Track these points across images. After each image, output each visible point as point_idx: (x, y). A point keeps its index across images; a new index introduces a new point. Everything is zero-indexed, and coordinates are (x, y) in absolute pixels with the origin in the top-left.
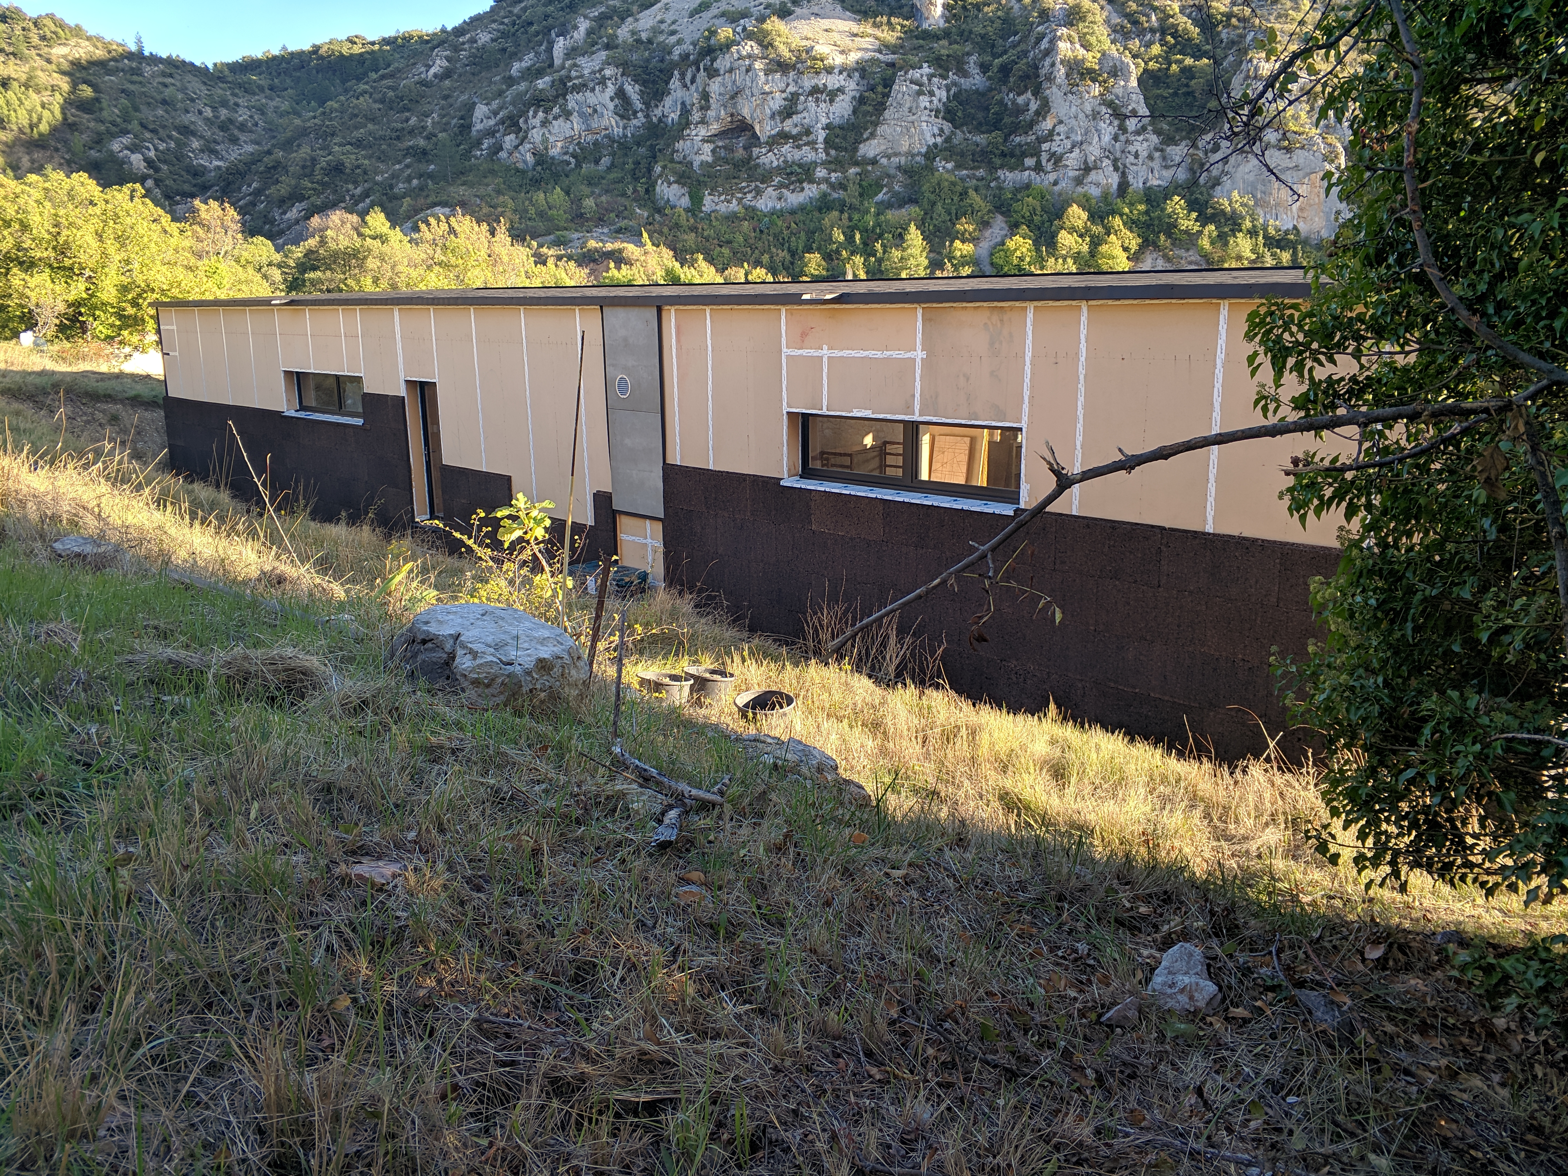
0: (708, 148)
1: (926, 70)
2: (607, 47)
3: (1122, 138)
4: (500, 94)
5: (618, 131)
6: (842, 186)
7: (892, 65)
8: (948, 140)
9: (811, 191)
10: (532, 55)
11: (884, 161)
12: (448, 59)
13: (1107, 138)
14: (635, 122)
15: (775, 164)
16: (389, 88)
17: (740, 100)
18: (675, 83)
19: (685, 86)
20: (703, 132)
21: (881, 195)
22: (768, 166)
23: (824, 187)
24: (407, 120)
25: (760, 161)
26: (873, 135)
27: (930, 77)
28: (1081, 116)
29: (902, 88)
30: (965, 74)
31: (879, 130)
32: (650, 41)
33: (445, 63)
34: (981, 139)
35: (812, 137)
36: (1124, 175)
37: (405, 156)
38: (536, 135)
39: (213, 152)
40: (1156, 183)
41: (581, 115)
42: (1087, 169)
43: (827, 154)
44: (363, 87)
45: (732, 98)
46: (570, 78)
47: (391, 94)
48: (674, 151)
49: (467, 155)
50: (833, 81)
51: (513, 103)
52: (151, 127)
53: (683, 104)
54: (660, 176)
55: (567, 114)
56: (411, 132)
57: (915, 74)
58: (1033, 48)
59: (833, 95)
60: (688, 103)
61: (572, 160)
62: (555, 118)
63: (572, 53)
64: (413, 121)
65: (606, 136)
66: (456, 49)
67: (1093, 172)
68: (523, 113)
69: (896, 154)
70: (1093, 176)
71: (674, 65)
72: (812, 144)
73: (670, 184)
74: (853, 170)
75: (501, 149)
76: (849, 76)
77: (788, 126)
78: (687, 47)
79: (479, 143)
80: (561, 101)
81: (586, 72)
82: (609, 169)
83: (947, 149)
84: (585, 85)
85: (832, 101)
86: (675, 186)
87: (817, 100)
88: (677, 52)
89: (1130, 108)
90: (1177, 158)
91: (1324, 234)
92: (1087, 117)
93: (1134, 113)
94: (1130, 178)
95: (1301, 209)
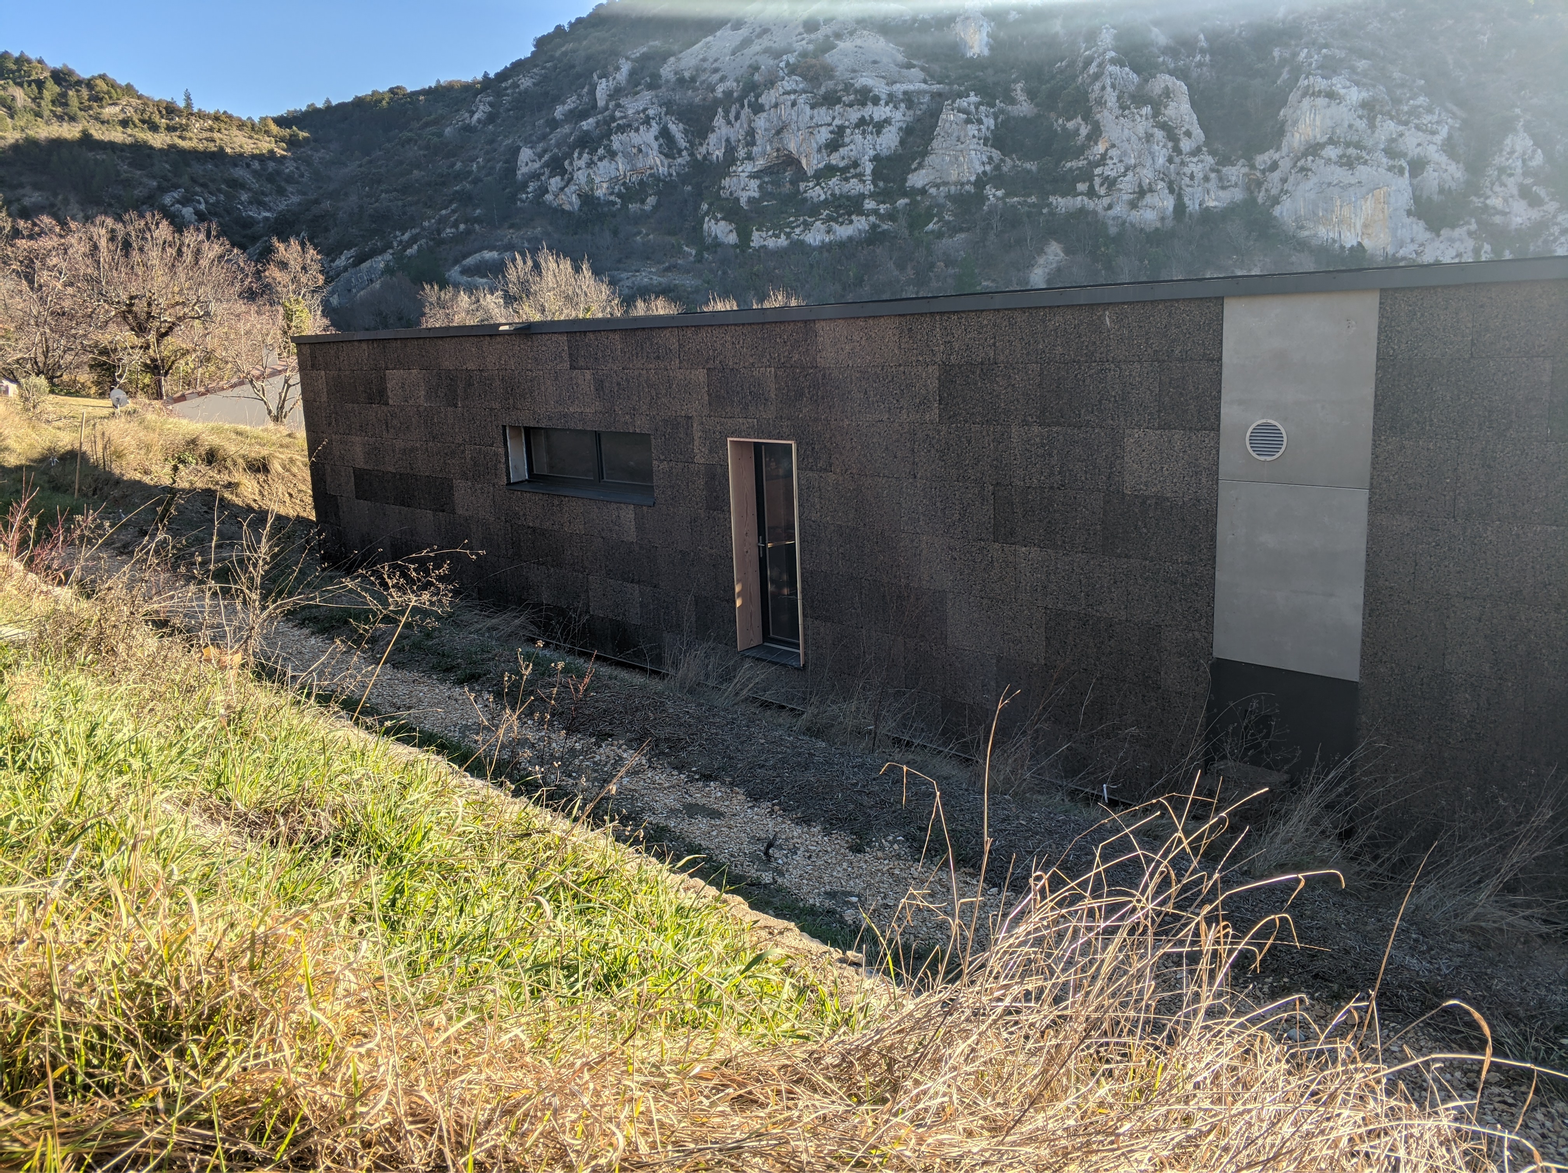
0: (754, 184)
1: (973, 98)
2: (650, 87)
3: (1177, 160)
4: (544, 137)
5: (663, 170)
6: (891, 216)
7: (940, 94)
8: (997, 168)
9: (861, 224)
10: (574, 98)
11: (933, 191)
12: (491, 104)
13: (1161, 161)
14: (679, 160)
15: (823, 197)
16: (433, 134)
17: (785, 134)
18: (718, 120)
19: (729, 123)
20: (749, 167)
21: (931, 225)
22: (816, 200)
23: (872, 219)
24: (453, 165)
25: (808, 195)
26: (920, 166)
27: (977, 106)
28: (1134, 138)
29: (949, 117)
30: (1013, 101)
31: (929, 160)
32: (693, 79)
33: (488, 109)
34: (1031, 166)
35: (858, 171)
36: (1179, 198)
37: (451, 202)
38: (581, 177)
39: (261, 204)
40: (1212, 204)
41: (626, 155)
42: (1141, 192)
43: (875, 186)
44: (407, 134)
45: (778, 132)
46: (613, 119)
47: (436, 139)
48: (720, 188)
49: (513, 198)
50: (880, 112)
51: (558, 145)
52: (201, 181)
53: (728, 140)
54: (707, 214)
55: (612, 154)
56: (459, 177)
57: (963, 103)
58: (1082, 72)
59: (880, 126)
60: (732, 139)
61: (618, 200)
62: (601, 159)
63: (616, 94)
64: (459, 165)
65: (651, 175)
66: (499, 94)
67: (1148, 195)
68: (569, 155)
69: (946, 184)
70: (1149, 199)
71: (717, 102)
72: (860, 176)
73: (717, 221)
74: (902, 202)
75: (547, 191)
76: (895, 107)
77: (835, 159)
78: (730, 84)
79: (524, 185)
80: (605, 142)
81: (630, 112)
82: (656, 208)
83: (997, 178)
84: (630, 126)
85: (879, 133)
86: (722, 223)
87: (864, 132)
88: (720, 90)
89: (1184, 129)
90: (1234, 178)
91: (1390, 250)
92: (1140, 139)
93: (1188, 134)
94: (1186, 199)
95: (1365, 226)
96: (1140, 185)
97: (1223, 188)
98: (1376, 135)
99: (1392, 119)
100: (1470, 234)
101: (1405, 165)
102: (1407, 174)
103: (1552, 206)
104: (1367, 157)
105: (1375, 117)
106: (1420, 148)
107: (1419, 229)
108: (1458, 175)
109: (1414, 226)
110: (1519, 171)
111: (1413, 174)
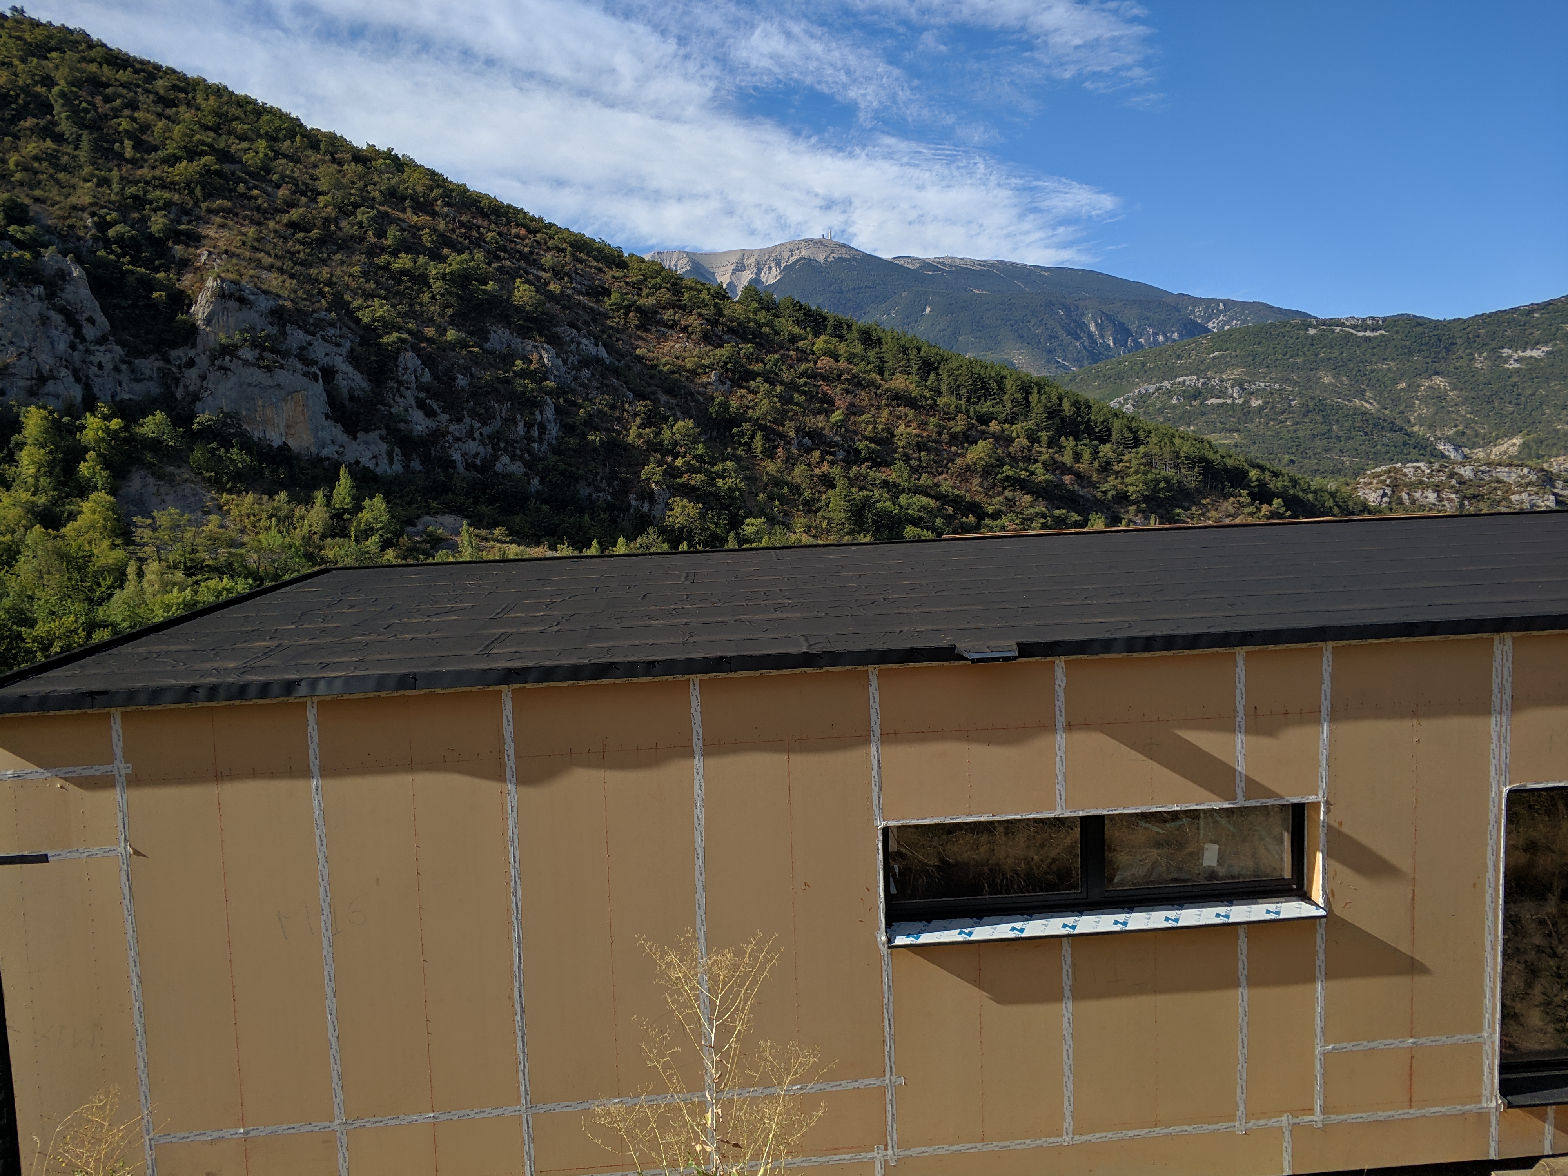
28: (26, 320)
36: (88, 385)
67: (50, 383)
70: (50, 386)
89: (86, 315)
90: (148, 372)
91: (314, 450)
92: (33, 322)
93: (91, 321)
94: (95, 390)
95: (288, 427)
96: (39, 371)
97: (137, 380)
98: (288, 342)
99: (300, 328)
100: (382, 438)
101: (318, 372)
102: (321, 381)
103: (444, 417)
104: (283, 362)
105: (284, 325)
106: (328, 358)
107: (337, 432)
108: (364, 384)
109: (333, 429)
110: (414, 386)
111: (326, 382)
